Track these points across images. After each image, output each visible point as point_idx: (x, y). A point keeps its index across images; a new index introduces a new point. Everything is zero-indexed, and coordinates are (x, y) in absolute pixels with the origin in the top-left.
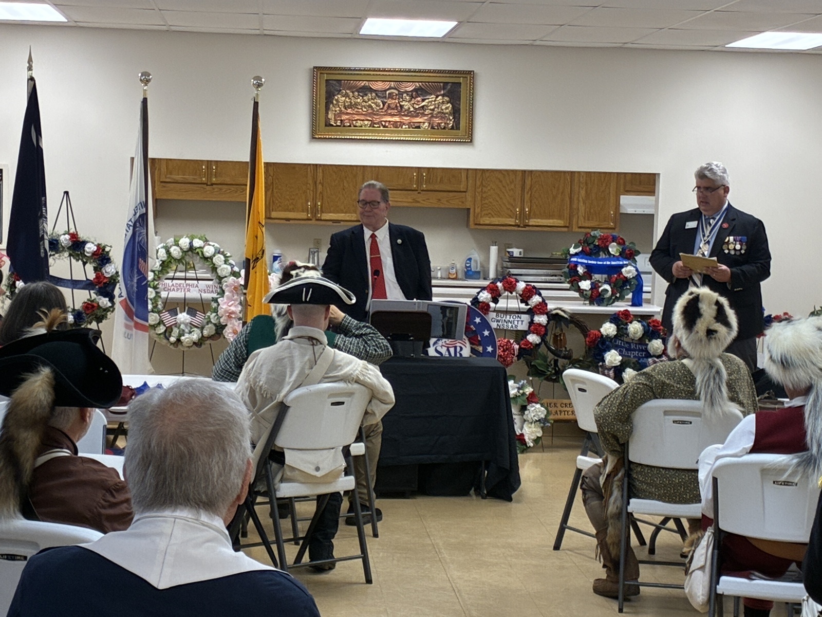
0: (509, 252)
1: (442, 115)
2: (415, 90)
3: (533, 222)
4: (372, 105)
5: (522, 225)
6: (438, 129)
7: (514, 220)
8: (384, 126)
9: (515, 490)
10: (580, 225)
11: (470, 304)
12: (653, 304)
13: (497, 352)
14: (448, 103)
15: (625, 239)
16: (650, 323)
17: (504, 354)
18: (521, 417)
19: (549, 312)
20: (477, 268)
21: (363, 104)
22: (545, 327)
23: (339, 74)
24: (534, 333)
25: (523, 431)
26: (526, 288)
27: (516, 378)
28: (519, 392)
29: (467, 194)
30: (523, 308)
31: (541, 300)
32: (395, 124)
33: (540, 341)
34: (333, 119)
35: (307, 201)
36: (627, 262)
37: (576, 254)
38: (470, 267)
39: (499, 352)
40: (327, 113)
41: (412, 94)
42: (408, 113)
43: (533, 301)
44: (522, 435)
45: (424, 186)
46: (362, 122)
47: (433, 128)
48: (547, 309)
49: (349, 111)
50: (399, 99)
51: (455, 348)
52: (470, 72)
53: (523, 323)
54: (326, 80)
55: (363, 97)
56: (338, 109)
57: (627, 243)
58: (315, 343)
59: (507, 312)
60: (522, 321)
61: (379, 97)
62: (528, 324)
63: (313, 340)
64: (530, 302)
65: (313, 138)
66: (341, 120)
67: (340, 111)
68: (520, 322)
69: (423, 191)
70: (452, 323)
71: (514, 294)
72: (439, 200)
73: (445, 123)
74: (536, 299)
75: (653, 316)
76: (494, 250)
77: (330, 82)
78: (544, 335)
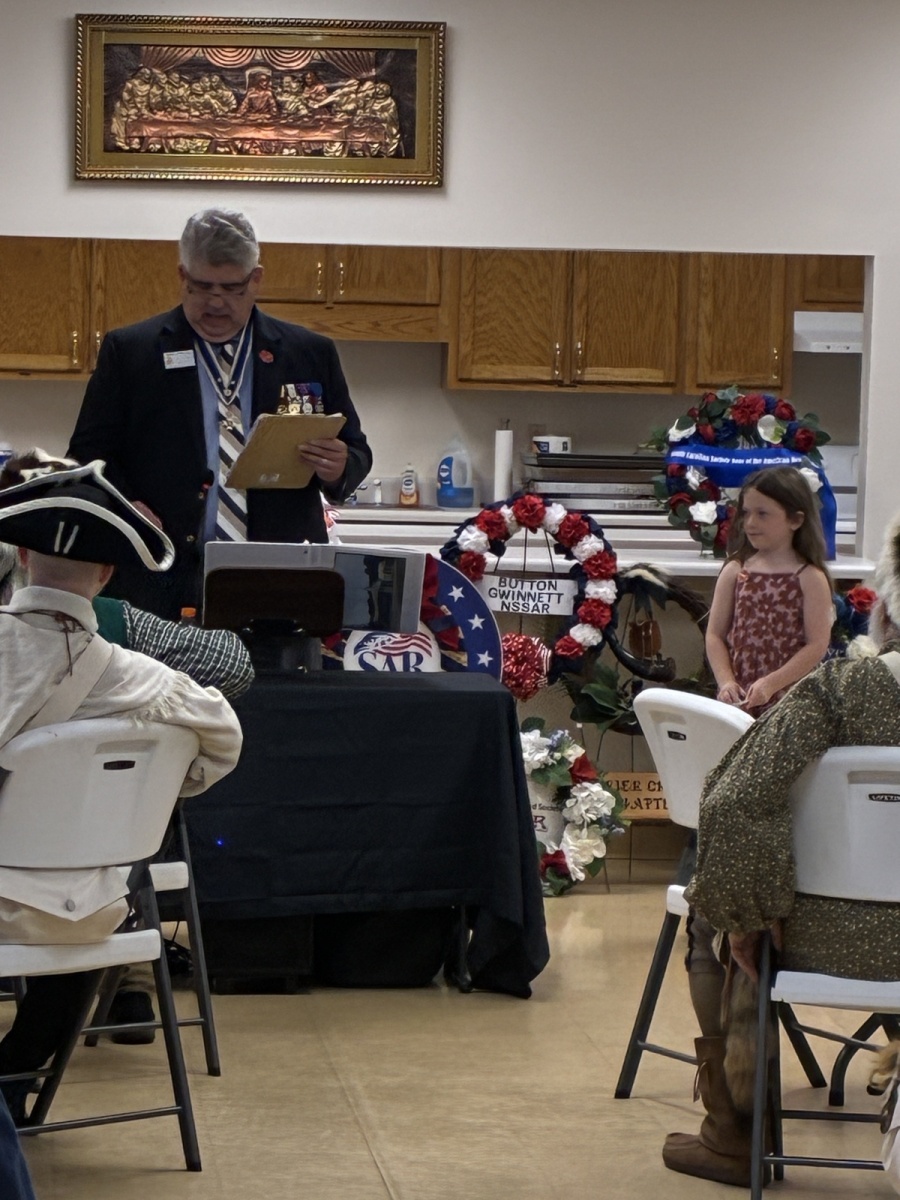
0: (538, 444)
1: (373, 124)
2: (310, 68)
3: (591, 374)
4: (213, 101)
5: (567, 382)
6: (365, 156)
7: (547, 369)
8: (240, 151)
9: (536, 972)
10: (701, 380)
11: (438, 556)
12: (860, 556)
13: (503, 666)
14: (386, 97)
15: (794, 407)
16: (851, 596)
17: (517, 671)
18: (557, 813)
19: (621, 573)
20: (464, 480)
21: (190, 100)
22: (612, 607)
23: (135, 31)
24: (585, 622)
25: (563, 845)
26: (567, 518)
27: (546, 726)
28: (552, 757)
29: (440, 310)
30: (559, 566)
31: (600, 546)
32: (266, 146)
33: (600, 639)
34: (122, 135)
35: (72, 330)
36: (800, 460)
37: (683, 443)
38: (449, 478)
39: (506, 665)
40: (108, 122)
41: (304, 78)
42: (295, 121)
43: (587, 546)
44: (559, 854)
45: (342, 292)
46: (188, 141)
47: (352, 154)
48: (615, 567)
49: (159, 116)
50: (273, 88)
51: (406, 656)
52: (435, 27)
53: (562, 597)
54: (106, 45)
55: (190, 83)
56: (133, 111)
57: (799, 417)
58: (71, 628)
59: (524, 574)
60: (560, 595)
61: (229, 84)
62: (572, 602)
63: (66, 621)
64: (576, 551)
65: (78, 179)
66: (142, 139)
67: (140, 115)
68: (554, 598)
69: (335, 303)
70: (389, 596)
71: (540, 531)
72: (377, 324)
73: (381, 144)
74: (590, 545)
75: (859, 581)
76: (503, 439)
77: (116, 49)
78: (608, 626)
